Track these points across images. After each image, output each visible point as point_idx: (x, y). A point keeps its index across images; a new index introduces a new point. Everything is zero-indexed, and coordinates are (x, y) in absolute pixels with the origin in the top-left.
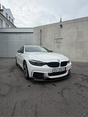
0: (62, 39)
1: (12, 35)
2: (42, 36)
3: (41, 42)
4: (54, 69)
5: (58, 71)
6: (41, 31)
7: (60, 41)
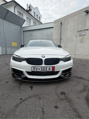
0: (88, 30)
1: (35, 32)
2: (62, 30)
3: (61, 37)
4: (33, 67)
5: (40, 70)
6: (61, 24)
7: (84, 34)
